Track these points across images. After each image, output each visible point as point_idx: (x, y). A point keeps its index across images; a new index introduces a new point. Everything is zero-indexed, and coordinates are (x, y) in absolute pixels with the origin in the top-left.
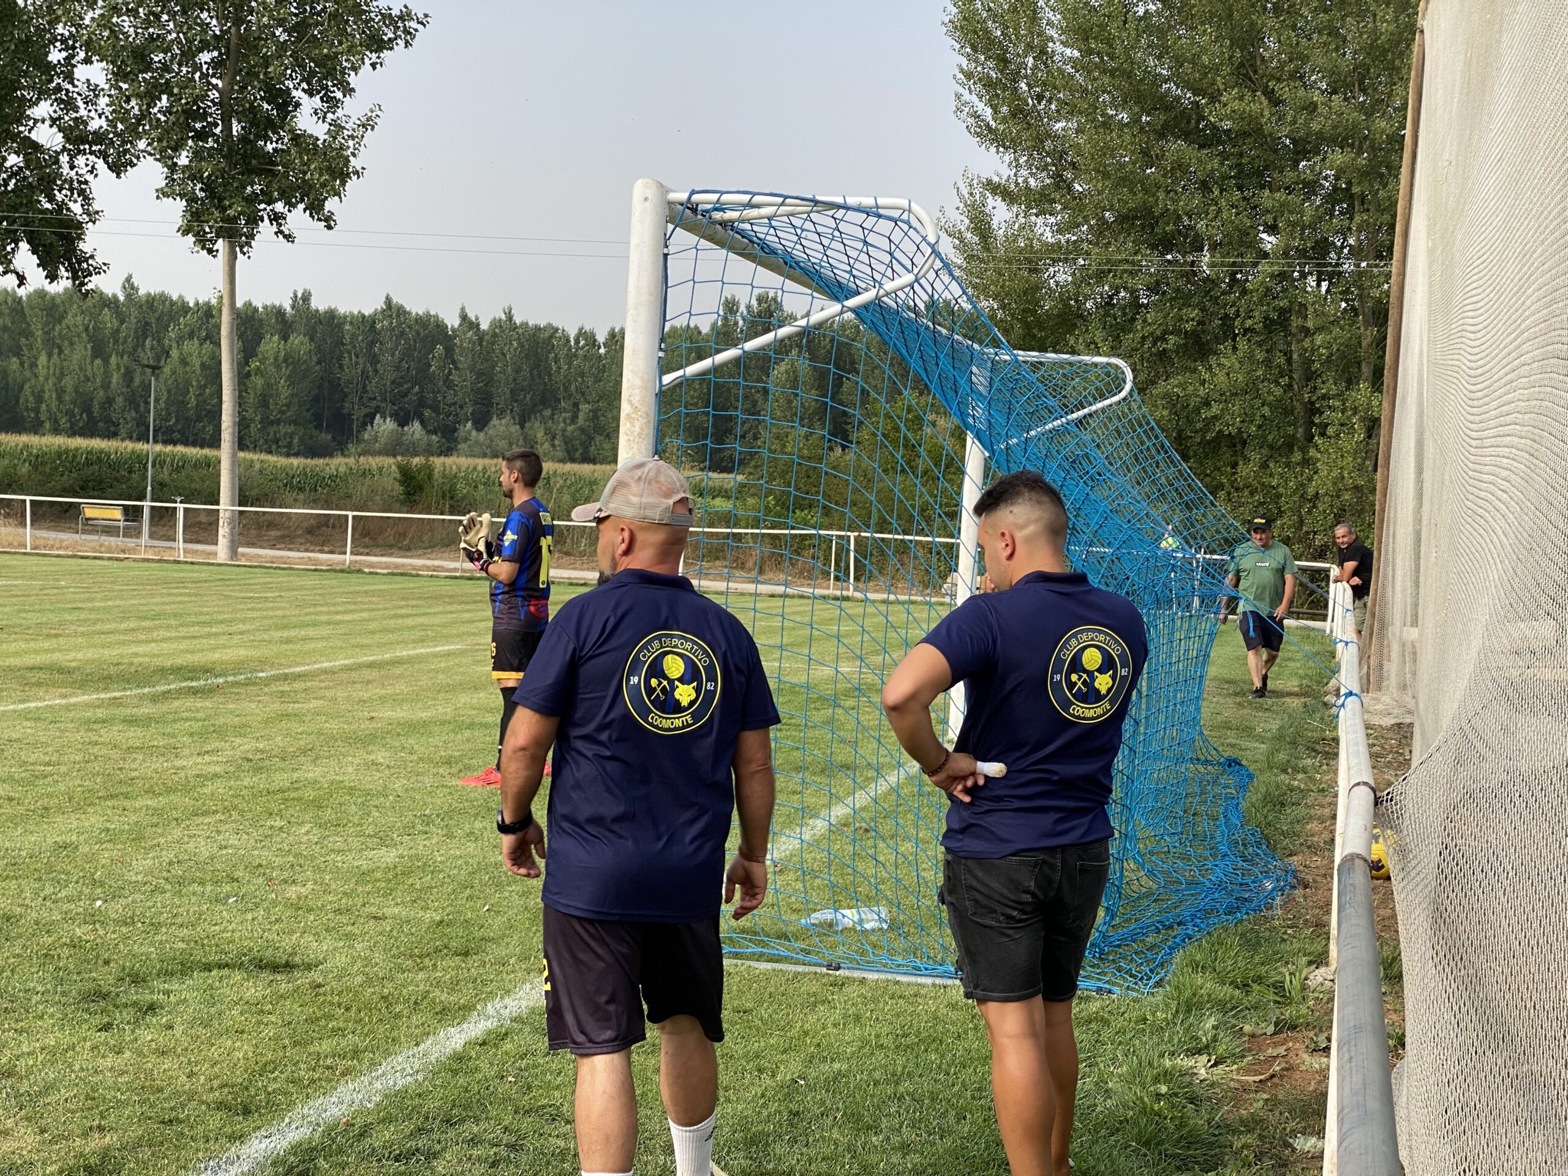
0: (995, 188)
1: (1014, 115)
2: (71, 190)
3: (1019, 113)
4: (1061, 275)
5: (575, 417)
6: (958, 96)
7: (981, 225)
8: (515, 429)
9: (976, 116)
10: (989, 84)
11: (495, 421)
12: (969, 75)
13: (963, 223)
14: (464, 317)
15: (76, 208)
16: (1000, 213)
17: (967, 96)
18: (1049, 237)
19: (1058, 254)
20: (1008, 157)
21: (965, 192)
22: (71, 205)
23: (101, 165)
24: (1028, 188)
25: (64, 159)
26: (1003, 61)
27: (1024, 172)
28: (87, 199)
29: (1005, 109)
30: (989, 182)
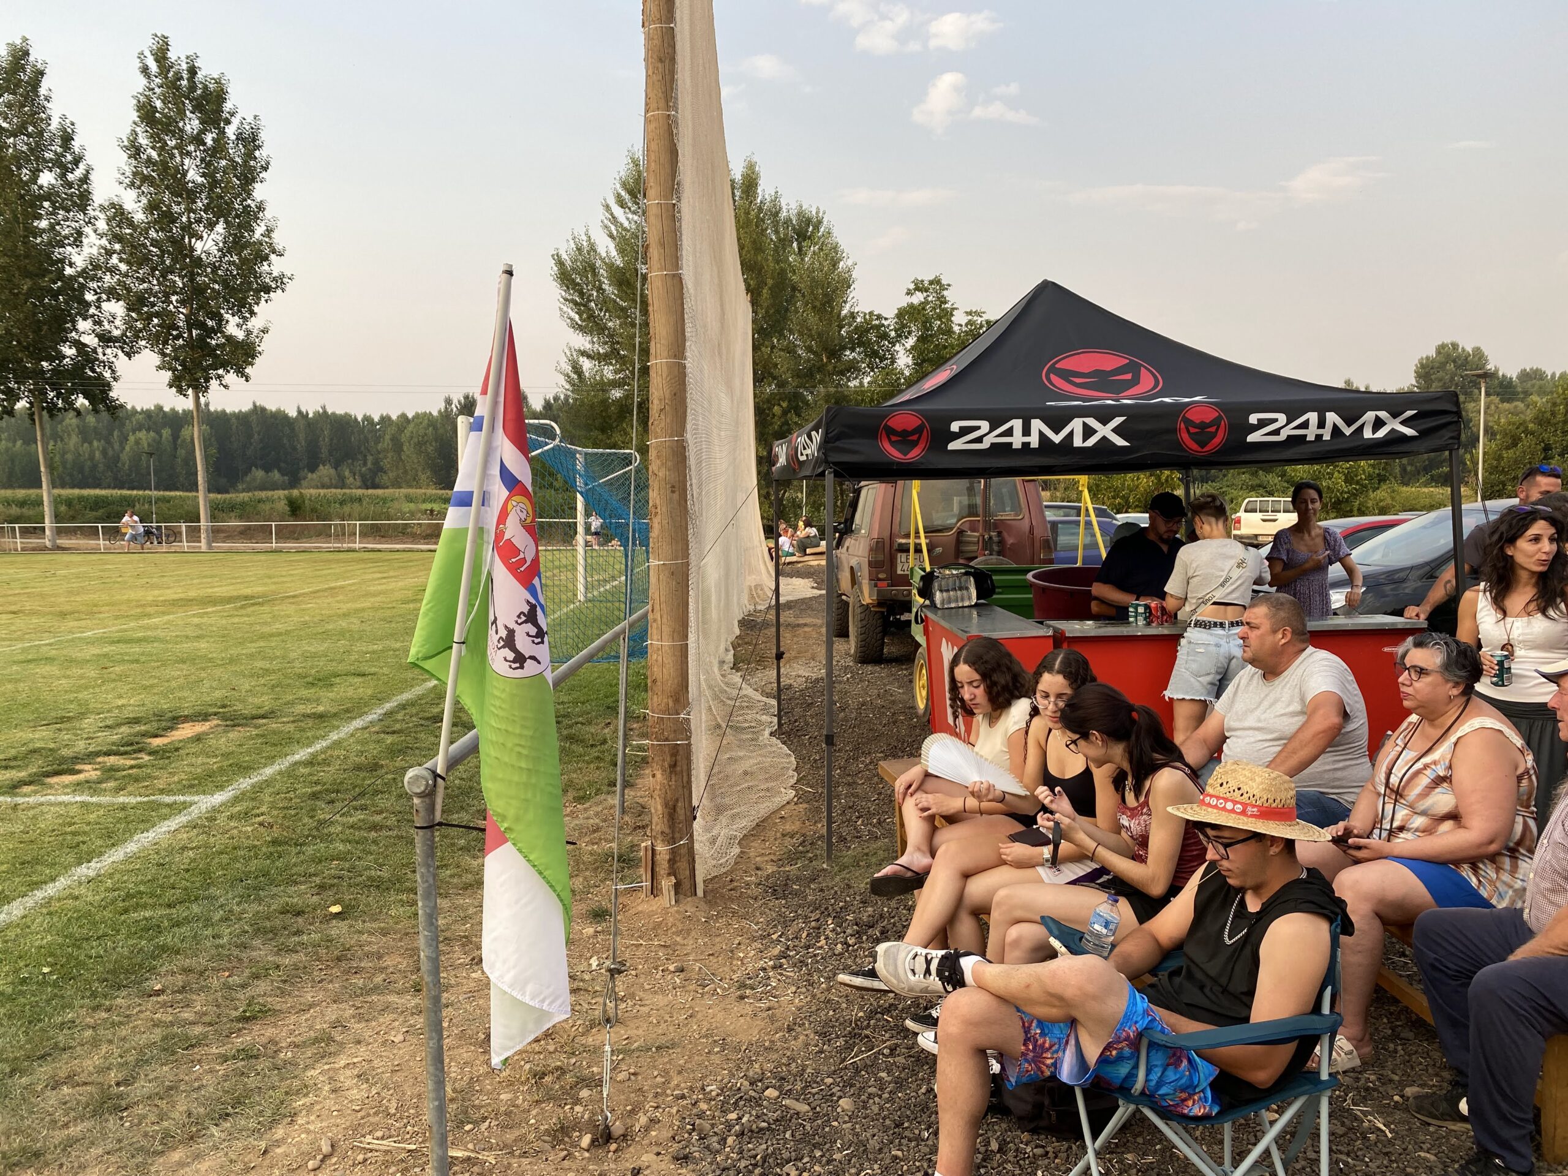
0: (583, 353)
1: (589, 318)
2: (104, 366)
3: (591, 317)
4: (617, 394)
5: (365, 464)
6: (561, 309)
7: (577, 369)
8: (332, 471)
9: (572, 319)
10: (576, 303)
11: (321, 467)
12: (566, 300)
13: (568, 369)
14: (300, 412)
15: (107, 374)
16: (587, 365)
17: (565, 309)
18: (611, 376)
19: (615, 384)
20: (589, 338)
21: (568, 353)
22: (105, 374)
23: (120, 353)
24: (599, 353)
25: (100, 350)
26: (581, 294)
27: (596, 345)
28: (113, 372)
29: (585, 316)
30: (580, 351)
